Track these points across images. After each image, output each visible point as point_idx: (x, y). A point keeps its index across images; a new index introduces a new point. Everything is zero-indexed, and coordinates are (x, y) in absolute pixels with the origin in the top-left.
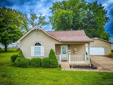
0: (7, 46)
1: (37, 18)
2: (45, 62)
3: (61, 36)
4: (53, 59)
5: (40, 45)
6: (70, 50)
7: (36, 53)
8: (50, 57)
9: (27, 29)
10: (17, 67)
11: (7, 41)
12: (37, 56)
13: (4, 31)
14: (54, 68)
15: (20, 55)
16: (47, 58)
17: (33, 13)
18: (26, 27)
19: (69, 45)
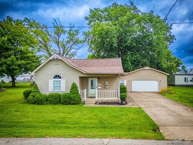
0: (15, 79)
1: (64, 32)
2: (64, 98)
3: (90, 66)
4: (75, 95)
5: (60, 78)
6: (100, 84)
7: (56, 88)
8: (71, 92)
9: (48, 51)
10: (31, 103)
11: (15, 72)
12: (57, 91)
13: (9, 56)
14: (75, 104)
15: (35, 90)
16: (68, 93)
17: (58, 23)
18: (47, 48)
19: (99, 78)
